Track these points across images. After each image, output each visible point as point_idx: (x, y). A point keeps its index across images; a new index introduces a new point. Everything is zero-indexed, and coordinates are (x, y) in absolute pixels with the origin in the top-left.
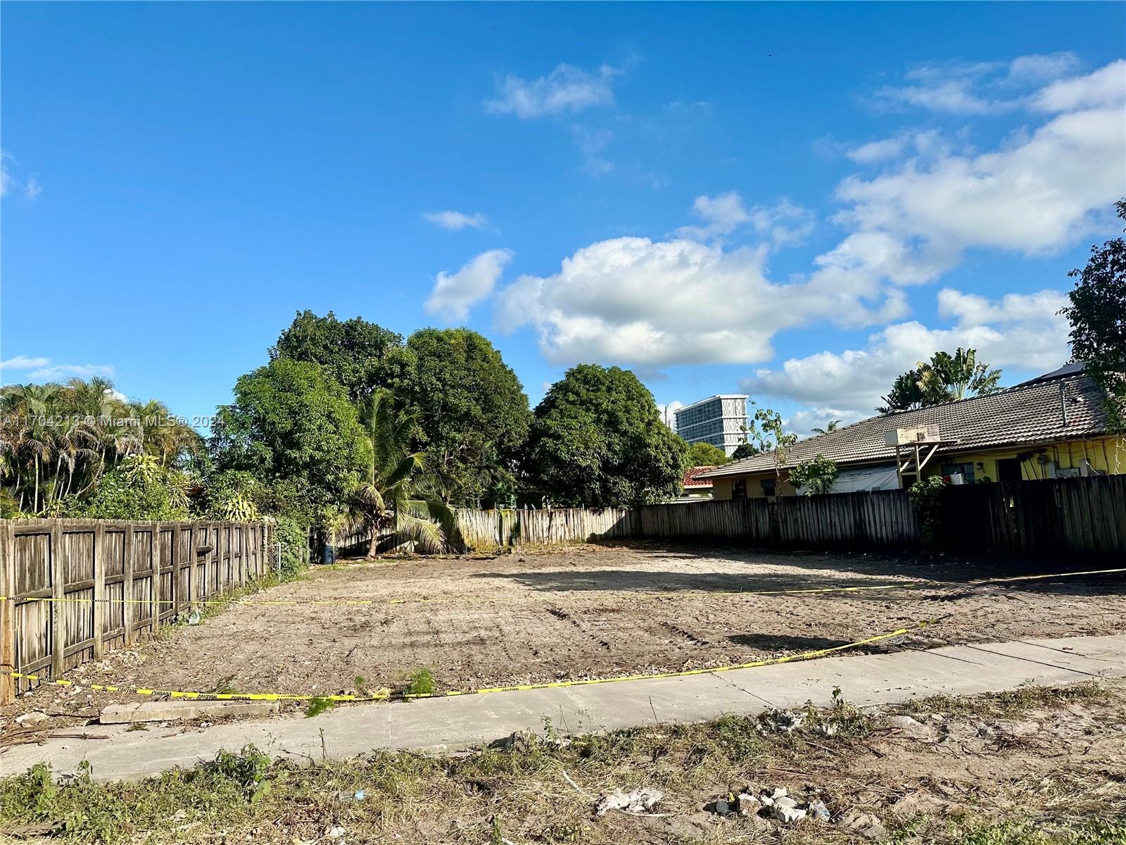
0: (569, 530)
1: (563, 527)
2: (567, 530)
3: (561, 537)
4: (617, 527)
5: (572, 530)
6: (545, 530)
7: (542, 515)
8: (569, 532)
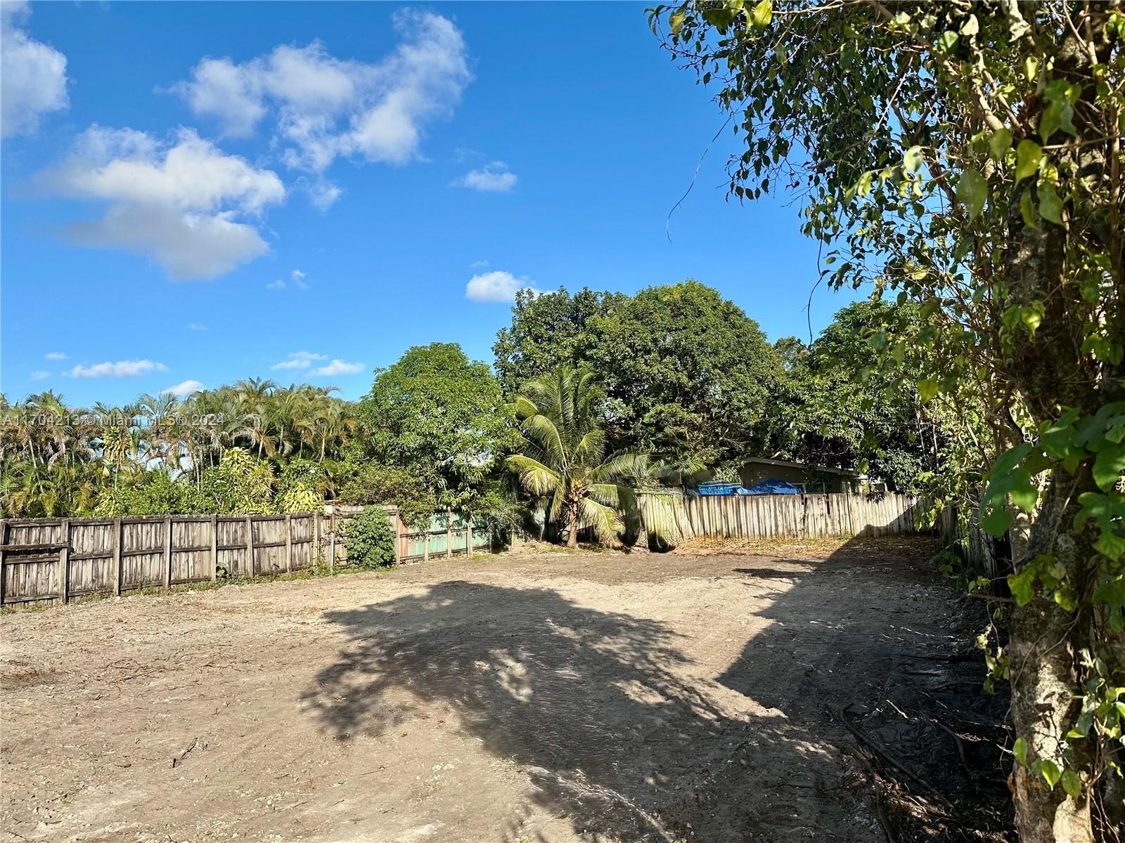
0: (833, 521)
1: (823, 519)
2: (829, 521)
3: (821, 531)
4: (905, 519)
5: (836, 522)
6: (798, 520)
7: (794, 502)
8: (833, 524)
